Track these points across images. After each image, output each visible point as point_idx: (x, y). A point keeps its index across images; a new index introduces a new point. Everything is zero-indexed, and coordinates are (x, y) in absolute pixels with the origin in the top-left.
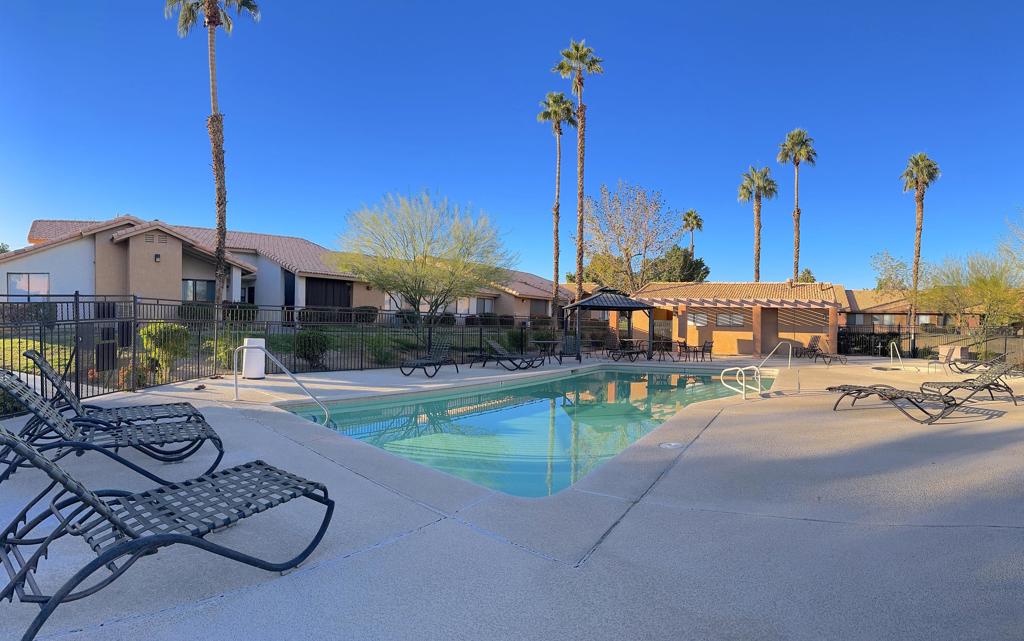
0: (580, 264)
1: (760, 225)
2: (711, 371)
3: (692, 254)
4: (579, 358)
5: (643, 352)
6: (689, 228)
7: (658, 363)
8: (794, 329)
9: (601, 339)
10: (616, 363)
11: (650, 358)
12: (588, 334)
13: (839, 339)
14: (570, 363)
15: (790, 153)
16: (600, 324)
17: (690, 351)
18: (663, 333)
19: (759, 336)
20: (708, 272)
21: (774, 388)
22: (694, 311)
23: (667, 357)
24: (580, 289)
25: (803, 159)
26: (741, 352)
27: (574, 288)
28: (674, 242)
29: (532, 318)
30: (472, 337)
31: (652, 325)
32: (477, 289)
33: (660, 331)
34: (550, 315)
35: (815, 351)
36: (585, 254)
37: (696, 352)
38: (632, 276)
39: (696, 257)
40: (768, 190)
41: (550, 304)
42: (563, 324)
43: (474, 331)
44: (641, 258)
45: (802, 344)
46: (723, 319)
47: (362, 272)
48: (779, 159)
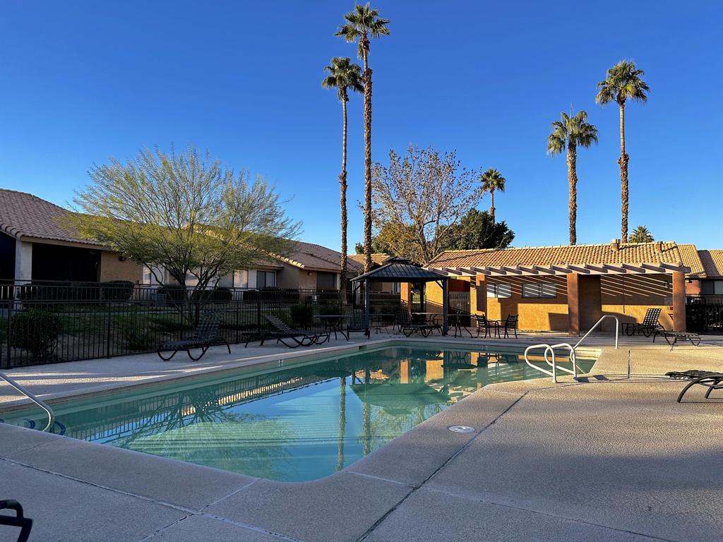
0: (369, 233)
1: (575, 179)
2: (516, 350)
3: (493, 218)
4: (368, 333)
5: (438, 326)
6: (489, 190)
7: (454, 339)
8: (623, 301)
9: (393, 314)
10: (408, 339)
11: (445, 334)
12: (378, 308)
13: (688, 313)
14: (358, 339)
15: (612, 92)
16: (391, 297)
17: (490, 327)
18: (459, 305)
19: (576, 309)
20: (512, 237)
21: (594, 371)
22: (496, 282)
23: (464, 333)
24: (369, 260)
25: (629, 96)
26: (553, 328)
27: (362, 259)
28: (471, 206)
29: (318, 291)
30: (249, 314)
31: (446, 298)
32: (255, 261)
33: (457, 304)
34: (338, 288)
35: (653, 328)
36: (373, 224)
37: (497, 327)
38: (425, 245)
39: (498, 221)
40: (586, 136)
41: (338, 277)
42: (351, 298)
43: (252, 307)
44: (434, 224)
45: (634, 319)
46: (531, 290)
47: (111, 239)
48: (598, 100)
